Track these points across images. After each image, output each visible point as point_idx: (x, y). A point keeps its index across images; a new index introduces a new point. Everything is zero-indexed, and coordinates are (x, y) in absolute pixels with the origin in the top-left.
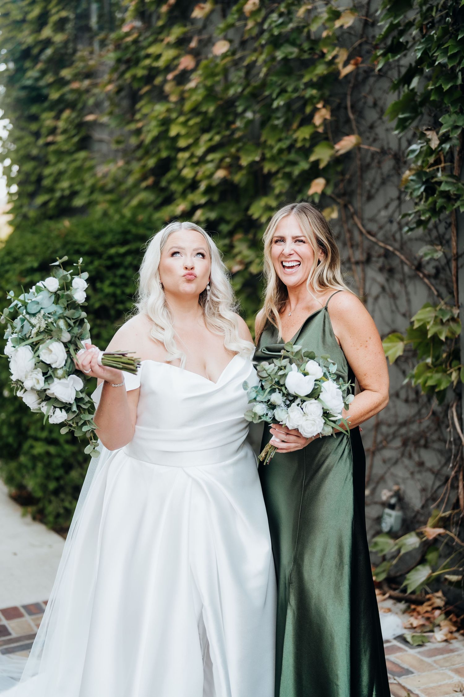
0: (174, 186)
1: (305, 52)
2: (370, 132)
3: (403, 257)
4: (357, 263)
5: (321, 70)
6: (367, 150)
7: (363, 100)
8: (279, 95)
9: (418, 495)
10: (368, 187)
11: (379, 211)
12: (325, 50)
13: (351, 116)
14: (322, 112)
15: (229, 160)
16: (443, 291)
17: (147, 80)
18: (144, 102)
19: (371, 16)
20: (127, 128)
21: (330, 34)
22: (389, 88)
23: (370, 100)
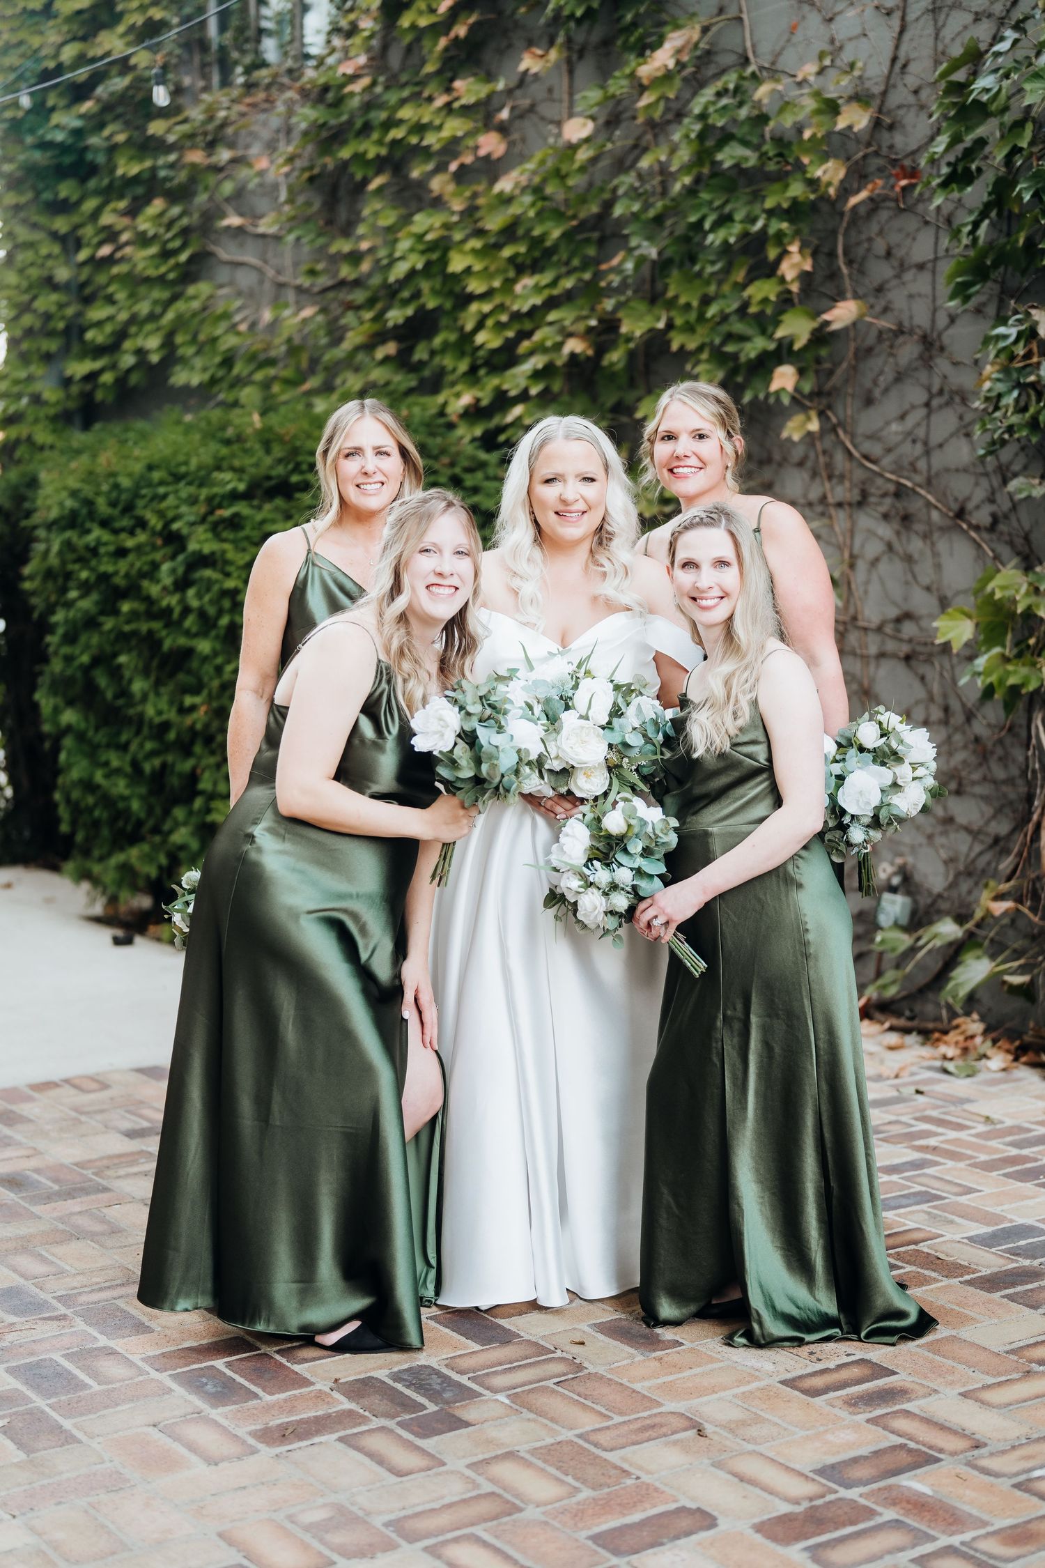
0: (448, 361)
1: (770, 159)
2: (877, 297)
3: (930, 497)
4: (839, 505)
5: (796, 189)
6: (871, 324)
7: (866, 245)
8: (717, 225)
9: (941, 868)
10: (868, 383)
11: (888, 423)
12: (806, 160)
13: (845, 270)
14: (796, 258)
15: (593, 323)
16: (1005, 551)
17: (380, 164)
18: (377, 205)
19: (889, 113)
20: (333, 249)
21: (819, 135)
22: (918, 230)
23: (880, 246)
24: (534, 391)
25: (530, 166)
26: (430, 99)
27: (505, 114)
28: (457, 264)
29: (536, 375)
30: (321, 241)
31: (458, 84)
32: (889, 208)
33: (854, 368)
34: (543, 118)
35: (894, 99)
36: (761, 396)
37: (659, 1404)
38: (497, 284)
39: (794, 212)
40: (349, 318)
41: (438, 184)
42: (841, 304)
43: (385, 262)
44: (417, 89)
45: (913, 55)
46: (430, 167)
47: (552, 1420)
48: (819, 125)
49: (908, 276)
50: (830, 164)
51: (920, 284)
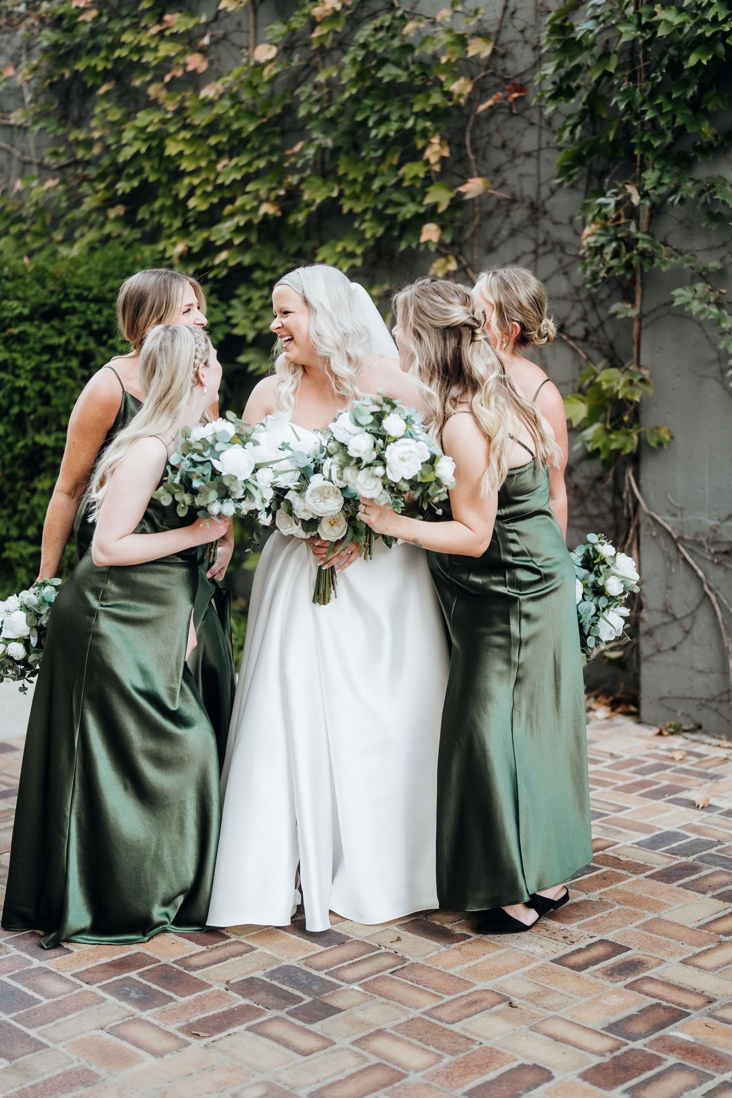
0: (165, 220)
1: (417, 77)
2: (496, 176)
5: (436, 99)
6: (491, 196)
7: (486, 139)
8: (378, 124)
10: (490, 236)
12: (443, 78)
13: (471, 157)
14: (436, 148)
15: (282, 192)
16: (595, 355)
17: (106, 75)
18: (107, 106)
19: (502, 45)
20: (71, 137)
21: (453, 60)
22: (526, 129)
23: (497, 140)
24: (237, 241)
25: (230, 79)
26: (146, 28)
27: (206, 41)
28: (172, 149)
29: (238, 230)
30: (61, 131)
31: (167, 17)
32: (503, 113)
33: (479, 226)
34: (233, 44)
35: (505, 37)
36: (414, 245)
37: (474, 985)
38: (203, 163)
39: (435, 114)
40: (85, 188)
41: (152, 91)
42: (471, 180)
43: (114, 147)
44: (135, 20)
45: (519, 5)
46: (148, 78)
47: (400, 1002)
48: (452, 53)
49: (519, 161)
50: (462, 80)
51: (529, 167)
